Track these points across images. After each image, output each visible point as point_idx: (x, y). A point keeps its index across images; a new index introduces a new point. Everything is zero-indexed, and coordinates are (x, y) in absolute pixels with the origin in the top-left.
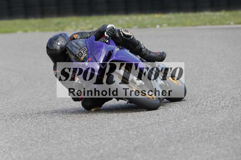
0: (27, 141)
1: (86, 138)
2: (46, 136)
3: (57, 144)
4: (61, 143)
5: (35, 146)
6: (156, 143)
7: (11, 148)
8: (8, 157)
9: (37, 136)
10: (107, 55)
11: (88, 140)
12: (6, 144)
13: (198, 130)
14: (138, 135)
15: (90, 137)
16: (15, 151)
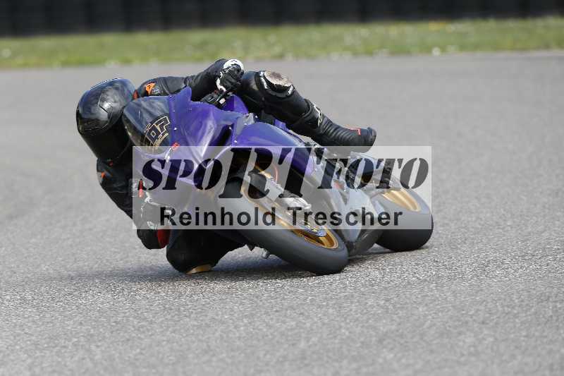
0: (128, 320)
1: (266, 313)
2: (173, 308)
3: (199, 327)
4: (208, 326)
5: (146, 332)
6: (430, 327)
7: (92, 336)
8: (83, 359)
9: (152, 308)
10: (216, 137)
11: (272, 319)
12: (79, 327)
13: (530, 295)
14: (387, 309)
15: (277, 311)
16: (99, 344)
